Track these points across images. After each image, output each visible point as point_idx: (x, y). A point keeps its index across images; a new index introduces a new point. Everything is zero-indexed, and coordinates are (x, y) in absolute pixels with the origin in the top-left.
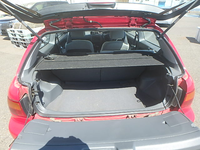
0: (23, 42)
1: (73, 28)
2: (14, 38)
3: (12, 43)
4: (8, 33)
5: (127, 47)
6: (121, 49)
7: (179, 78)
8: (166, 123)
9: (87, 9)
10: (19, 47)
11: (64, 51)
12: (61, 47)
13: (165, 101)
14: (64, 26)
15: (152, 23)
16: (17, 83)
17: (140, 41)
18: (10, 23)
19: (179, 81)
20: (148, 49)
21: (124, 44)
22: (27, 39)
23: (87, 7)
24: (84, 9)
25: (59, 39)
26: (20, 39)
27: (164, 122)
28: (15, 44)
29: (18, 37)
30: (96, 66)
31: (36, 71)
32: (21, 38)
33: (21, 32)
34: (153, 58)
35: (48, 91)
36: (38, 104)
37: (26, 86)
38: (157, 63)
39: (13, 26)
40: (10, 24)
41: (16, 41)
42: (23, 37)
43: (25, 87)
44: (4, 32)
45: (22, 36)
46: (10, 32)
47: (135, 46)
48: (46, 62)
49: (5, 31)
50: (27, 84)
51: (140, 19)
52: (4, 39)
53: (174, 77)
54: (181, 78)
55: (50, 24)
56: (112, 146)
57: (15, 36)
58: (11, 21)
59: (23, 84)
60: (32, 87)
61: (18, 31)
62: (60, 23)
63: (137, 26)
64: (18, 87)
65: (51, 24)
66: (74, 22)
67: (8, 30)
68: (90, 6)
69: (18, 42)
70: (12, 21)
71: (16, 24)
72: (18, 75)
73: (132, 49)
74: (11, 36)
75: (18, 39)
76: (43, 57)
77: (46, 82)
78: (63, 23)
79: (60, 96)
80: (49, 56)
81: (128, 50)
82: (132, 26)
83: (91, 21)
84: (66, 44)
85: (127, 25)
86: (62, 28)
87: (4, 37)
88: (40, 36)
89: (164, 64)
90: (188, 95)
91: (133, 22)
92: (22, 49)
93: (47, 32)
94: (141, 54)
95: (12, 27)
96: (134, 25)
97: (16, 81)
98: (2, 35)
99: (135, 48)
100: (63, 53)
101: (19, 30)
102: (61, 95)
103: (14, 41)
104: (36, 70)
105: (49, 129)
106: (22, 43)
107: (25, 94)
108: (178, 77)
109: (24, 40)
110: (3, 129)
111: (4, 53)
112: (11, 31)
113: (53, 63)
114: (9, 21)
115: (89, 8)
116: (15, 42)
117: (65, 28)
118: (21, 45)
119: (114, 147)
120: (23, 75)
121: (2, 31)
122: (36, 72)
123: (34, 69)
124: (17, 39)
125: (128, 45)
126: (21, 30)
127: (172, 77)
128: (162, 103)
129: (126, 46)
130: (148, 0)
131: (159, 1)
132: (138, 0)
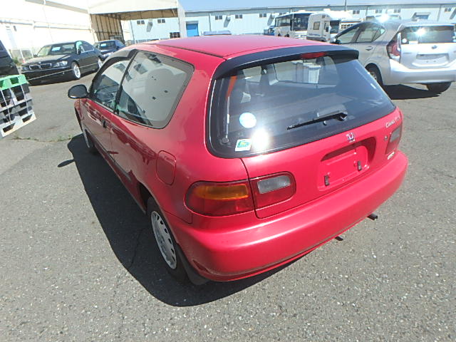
130: (164, 21)
131: (187, 22)
132: (143, 23)
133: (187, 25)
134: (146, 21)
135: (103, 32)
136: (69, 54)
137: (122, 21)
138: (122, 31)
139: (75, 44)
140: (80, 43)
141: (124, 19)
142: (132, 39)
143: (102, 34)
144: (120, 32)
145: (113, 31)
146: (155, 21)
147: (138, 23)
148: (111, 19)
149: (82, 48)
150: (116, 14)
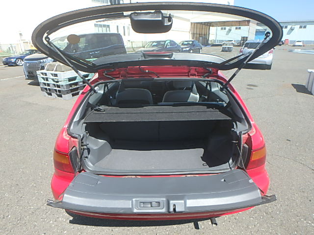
0: (58, 89)
1: (128, 78)
2: (45, 84)
3: (42, 90)
4: (38, 76)
5: (197, 98)
6: (188, 101)
7: (244, 134)
8: (225, 181)
9: (143, 59)
10: (51, 95)
11: (115, 102)
12: (111, 97)
13: (231, 161)
14: (118, 76)
15: (214, 73)
16: (66, 135)
17: (213, 90)
18: (41, 62)
19: (244, 137)
20: (217, 101)
21: (192, 94)
22: (62, 85)
23: (143, 57)
24: (140, 60)
25: (109, 86)
26: (53, 84)
27: (223, 180)
28: (45, 91)
29: (51, 82)
30: (152, 119)
31: (84, 123)
32: (55, 83)
33: (56, 75)
34: (220, 111)
35: (95, 148)
36: (86, 159)
37: (76, 138)
38: (222, 117)
39: (45, 68)
40: (41, 64)
41: (48, 87)
42: (57, 82)
43: (74, 139)
44: (31, 75)
45: (56, 80)
46: (41, 75)
47: (206, 97)
48: (96, 114)
49: (32, 73)
50: (77, 136)
51: (201, 69)
52: (29, 84)
53: (238, 132)
54: (247, 134)
55: (104, 74)
56: (163, 198)
57: (47, 80)
58: (42, 61)
59: (73, 135)
60: (82, 139)
61: (52, 74)
62: (115, 73)
63: (198, 76)
64: (68, 139)
65: (106, 74)
66: (129, 72)
67: (38, 72)
68: (146, 57)
69: (49, 89)
70: (44, 60)
71: (50, 65)
72: (66, 126)
73: (203, 101)
74: (41, 80)
75: (51, 85)
76: (92, 109)
77: (93, 138)
78: (118, 73)
79: (108, 156)
80: (100, 107)
81: (197, 102)
82: (193, 76)
83: (147, 71)
84: (117, 93)
85: (187, 74)
86: (117, 78)
87: (30, 81)
88: (93, 85)
89: (231, 119)
90: (254, 153)
91: (192, 72)
92: (54, 99)
93: (101, 82)
94: (206, 107)
95: (43, 68)
96: (195, 75)
97: (64, 132)
98: (28, 79)
99: (207, 100)
100: (113, 104)
101: (53, 72)
102: (110, 155)
103: (45, 87)
104: (86, 122)
105: (99, 182)
106: (56, 90)
107: (74, 146)
108: (243, 132)
109: (58, 86)
110: (34, 198)
111: (30, 103)
112: (42, 73)
113: (104, 115)
114: (39, 61)
115: (145, 58)
116: (46, 89)
117: (119, 77)
118: (53, 92)
119: (164, 199)
120: (72, 127)
121: (29, 73)
122: (85, 125)
123: (83, 121)
124: (48, 85)
125: (198, 96)
126: (56, 73)
127: (236, 132)
128: (228, 163)
129: (195, 96)
130: (240, 28)
131: (257, 30)
132: (225, 29)
133: (256, 32)
134: (227, 28)
135: (196, 34)
136: (161, 47)
137: (211, 27)
138: (209, 34)
139: (165, 42)
140: (169, 41)
141: (213, 26)
142: (215, 39)
143: (195, 35)
144: (208, 34)
145: (203, 33)
146: (233, 28)
147: (222, 29)
148: (204, 26)
149: (169, 44)
150: (208, 23)
